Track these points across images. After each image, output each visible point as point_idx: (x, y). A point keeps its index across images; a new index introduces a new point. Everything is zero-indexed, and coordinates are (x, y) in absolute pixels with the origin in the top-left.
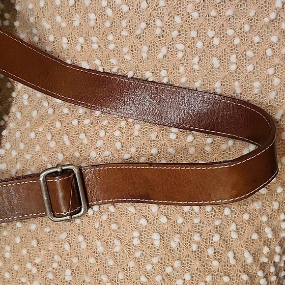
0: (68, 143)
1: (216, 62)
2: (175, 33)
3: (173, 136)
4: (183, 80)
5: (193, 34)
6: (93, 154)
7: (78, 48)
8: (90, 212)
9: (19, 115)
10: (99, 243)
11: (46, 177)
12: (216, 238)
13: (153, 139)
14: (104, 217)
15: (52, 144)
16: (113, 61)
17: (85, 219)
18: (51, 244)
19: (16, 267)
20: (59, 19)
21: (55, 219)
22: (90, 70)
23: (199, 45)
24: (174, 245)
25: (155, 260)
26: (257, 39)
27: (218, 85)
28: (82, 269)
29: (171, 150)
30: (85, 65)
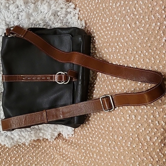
0: (110, 88)
1: (148, 60)
2: (135, 52)
3: (139, 85)
4: (140, 66)
5: (140, 52)
6: (117, 91)
7: (112, 58)
8: (116, 109)
9: (99, 80)
10: (118, 119)
11: (101, 98)
12: (152, 117)
13: (133, 85)
14: (119, 111)
15: (106, 89)
16: (121, 62)
17: (115, 111)
18: (106, 119)
19: (98, 127)
20: (106, 49)
21: (105, 111)
22: (116, 65)
23: (142, 55)
24: (139, 119)
25: (133, 124)
26: (159, 52)
27: (150, 67)
28: (115, 127)
29: (138, 89)
30: (114, 63)
